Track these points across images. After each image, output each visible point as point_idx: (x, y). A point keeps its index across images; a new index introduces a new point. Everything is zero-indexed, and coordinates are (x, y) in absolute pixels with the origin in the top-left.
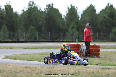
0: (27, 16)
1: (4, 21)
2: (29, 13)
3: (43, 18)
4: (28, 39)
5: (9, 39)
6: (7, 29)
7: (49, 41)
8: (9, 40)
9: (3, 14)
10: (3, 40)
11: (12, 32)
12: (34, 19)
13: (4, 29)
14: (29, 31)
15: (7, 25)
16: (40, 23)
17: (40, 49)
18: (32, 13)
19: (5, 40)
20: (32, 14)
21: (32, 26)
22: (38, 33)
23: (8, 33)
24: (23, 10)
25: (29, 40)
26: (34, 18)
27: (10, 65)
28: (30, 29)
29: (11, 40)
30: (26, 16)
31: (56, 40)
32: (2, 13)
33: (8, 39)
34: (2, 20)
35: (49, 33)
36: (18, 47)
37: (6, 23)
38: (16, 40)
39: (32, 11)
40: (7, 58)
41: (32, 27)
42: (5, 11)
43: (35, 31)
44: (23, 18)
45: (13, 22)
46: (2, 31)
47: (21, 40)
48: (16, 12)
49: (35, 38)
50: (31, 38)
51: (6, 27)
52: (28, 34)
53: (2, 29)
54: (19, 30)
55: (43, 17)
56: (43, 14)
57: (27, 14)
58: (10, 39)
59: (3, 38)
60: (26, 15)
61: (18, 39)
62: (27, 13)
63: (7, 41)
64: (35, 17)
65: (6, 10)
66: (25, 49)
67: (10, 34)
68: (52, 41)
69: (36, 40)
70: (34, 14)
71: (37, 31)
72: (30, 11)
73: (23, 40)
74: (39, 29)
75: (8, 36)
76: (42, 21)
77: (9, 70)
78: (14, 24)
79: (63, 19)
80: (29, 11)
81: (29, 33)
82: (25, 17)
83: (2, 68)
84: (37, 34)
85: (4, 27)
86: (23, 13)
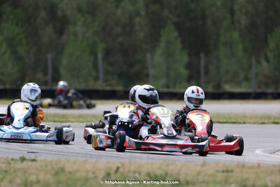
1: (166, 13)
5: (189, 82)
6: (179, 46)
11: (202, 55)
13: (168, 43)
14: (270, 55)
15: (178, 26)
19: (172, 90)
23: (185, 59)
28: (272, 45)
34: (156, 7)
37: (175, 20)
45: (204, 18)
46: (159, 51)
51: (176, 34)
52: (265, 67)
58: (193, 83)
59: (163, 81)
75: (184, 72)
78: (209, 22)
81: (267, 60)
85: (170, 34)
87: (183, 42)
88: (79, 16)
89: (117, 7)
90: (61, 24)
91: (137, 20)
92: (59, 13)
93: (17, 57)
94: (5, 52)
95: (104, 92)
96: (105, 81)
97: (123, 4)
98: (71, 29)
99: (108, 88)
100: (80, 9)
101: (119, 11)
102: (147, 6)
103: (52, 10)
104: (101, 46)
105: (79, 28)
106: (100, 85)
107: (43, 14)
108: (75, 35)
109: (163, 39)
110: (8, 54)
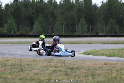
0: (107, 8)
1: (82, 14)
4: (108, 34)
5: (88, 33)
6: (85, 23)
8: (88, 34)
9: (81, 6)
10: (81, 35)
11: (91, 25)
13: (82, 22)
14: (109, 25)
15: (85, 18)
16: (121, 16)
17: (121, 44)
18: (112, 5)
19: (83, 35)
20: (112, 7)
21: (112, 19)
22: (118, 27)
23: (87, 26)
24: (102, 2)
25: (109, 34)
26: (114, 11)
27: (88, 61)
28: (110, 23)
30: (106, 8)
32: (80, 6)
33: (87, 33)
34: (80, 13)
36: (97, 42)
37: (85, 16)
38: (95, 35)
39: (112, 3)
40: (85, 53)
41: (113, 21)
42: (83, 2)
44: (102, 11)
45: (92, 15)
46: (80, 24)
47: (101, 34)
48: (95, 4)
49: (116, 32)
50: (111, 32)
52: (108, 28)
53: (81, 22)
54: (98, 24)
57: (107, 7)
58: (89, 33)
59: (81, 32)
61: (97, 33)
62: (107, 5)
63: (85, 35)
64: (115, 9)
66: (105, 44)
67: (88, 28)
69: (117, 35)
70: (114, 6)
71: (117, 25)
72: (110, 3)
73: (103, 34)
74: (120, 22)
75: (86, 30)
76: (123, 14)
77: (87, 66)
78: (93, 17)
80: (109, 4)
81: (109, 27)
82: (104, 9)
83: (80, 64)
85: (83, 20)
86: (103, 5)
87: (86, 22)
88: (59, 15)
90: (55, 17)
91: (75, 16)
92: (54, 14)
93: (42, 27)
94: (39, 25)
95: (64, 35)
96: (65, 32)
97: (71, 12)
98: (57, 19)
99: (65, 34)
100: (60, 14)
101: (70, 14)
102: (77, 13)
103: (52, 14)
104: (65, 23)
105: (59, 19)
106: (64, 34)
107: (50, 15)
108: (58, 20)
109: (81, 21)
110: (39, 26)
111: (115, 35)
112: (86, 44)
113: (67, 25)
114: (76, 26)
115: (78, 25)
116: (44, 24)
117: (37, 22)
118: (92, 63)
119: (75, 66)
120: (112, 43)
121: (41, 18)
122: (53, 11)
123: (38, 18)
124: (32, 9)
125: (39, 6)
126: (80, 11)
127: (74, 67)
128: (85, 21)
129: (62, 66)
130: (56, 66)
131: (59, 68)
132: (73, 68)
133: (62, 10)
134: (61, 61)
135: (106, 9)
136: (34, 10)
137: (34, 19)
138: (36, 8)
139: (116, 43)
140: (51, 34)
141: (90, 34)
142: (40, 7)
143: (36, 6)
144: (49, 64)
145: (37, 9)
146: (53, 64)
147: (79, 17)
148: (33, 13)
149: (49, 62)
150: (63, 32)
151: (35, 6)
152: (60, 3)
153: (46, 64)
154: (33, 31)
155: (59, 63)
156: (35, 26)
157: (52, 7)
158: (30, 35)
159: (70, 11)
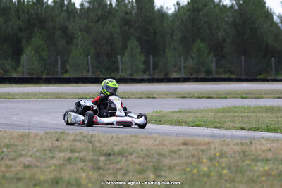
0: (189, 16)
1: (132, 30)
2: (194, 11)
3: (227, 23)
4: (191, 74)
5: (145, 73)
6: (138, 50)
7: (243, 77)
8: (145, 77)
9: (131, 13)
10: (130, 77)
11: (151, 56)
12: (206, 25)
13: (132, 49)
14: (194, 55)
15: (139, 39)
16: (221, 34)
17: (221, 98)
18: (199, 11)
19: (133, 77)
20: (201, 14)
21: (199, 41)
22: (214, 59)
23: (143, 58)
24: (178, 4)
25: (194, 76)
26: (205, 22)
27: (146, 138)
28: (195, 50)
29: (149, 77)
30: (185, 18)
31: (259, 77)
32: (128, 11)
33: (142, 73)
34: (127, 27)
35: (243, 58)
36: (166, 94)
37: (138, 35)
38: (162, 77)
39: (200, 6)
41: (202, 45)
42: (135, 4)
43: (209, 53)
44: (178, 23)
45: (155, 33)
46: (127, 54)
47: (174, 76)
48: (161, 7)
49: (208, 72)
50: (198, 71)
51: (137, 44)
52: (191, 63)
53: (129, 49)
54: (169, 53)
55: (226, 19)
56: (227, 13)
57: (188, 14)
58: (147, 73)
59: (129, 72)
60: (185, 14)
61: (167, 74)
62: (188, 11)
63: (140, 78)
64: (206, 20)
65: (136, 2)
66: (184, 98)
67: (146, 63)
68: (250, 78)
69: (210, 77)
70: (205, 12)
71: (212, 54)
72: (195, 6)
73: (179, 77)
74: (217, 49)
75: (142, 66)
76: (225, 30)
77: (144, 149)
78: (157, 36)
79: (276, 24)
80: (193, 6)
81: (193, 59)
82: (182, 21)
83: (127, 144)
84: (212, 61)
85: (133, 44)
86: (179, 10)
87: (142, 49)
88: (79, 33)
89: (103, 28)
90: (69, 38)
91: (115, 35)
92: (68, 32)
93: (42, 59)
94: (33, 56)
95: (92, 78)
96: (93, 72)
97: (107, 26)
98: (75, 41)
99: (94, 77)
100: (81, 30)
101: (104, 30)
102: (121, 27)
103: (64, 30)
104: (94, 51)
105: (79, 41)
106: (90, 75)
107: (58, 33)
108: (77, 45)
109: (129, 47)
110: (35, 58)
111: (207, 77)
112: (141, 98)
113: (98, 56)
114: (119, 57)
115: (123, 55)
116: (44, 54)
117: (30, 48)
118: (155, 140)
119: (117, 149)
120: (201, 96)
121: (37, 41)
122: (67, 23)
123: (33, 39)
124: (19, 19)
125: (33, 12)
126: (126, 22)
127: (113, 150)
128: (139, 47)
129: (87, 148)
130: (73, 148)
131: (80, 152)
132: (112, 153)
133: (85, 21)
134: (84, 137)
135: (186, 20)
136: (23, 21)
137: (24, 41)
138: (27, 17)
139: (209, 96)
140: (62, 77)
141: (150, 75)
142: (37, 14)
143: (28, 13)
144: (57, 144)
145: (29, 20)
146: (65, 144)
147: (126, 37)
148: (20, 29)
149: (58, 140)
150: (88, 71)
151: (24, 12)
152: (82, 5)
153: (50, 145)
154: (20, 69)
155: (80, 141)
156: (24, 58)
157: (64, 15)
158: (14, 79)
159: (104, 24)
